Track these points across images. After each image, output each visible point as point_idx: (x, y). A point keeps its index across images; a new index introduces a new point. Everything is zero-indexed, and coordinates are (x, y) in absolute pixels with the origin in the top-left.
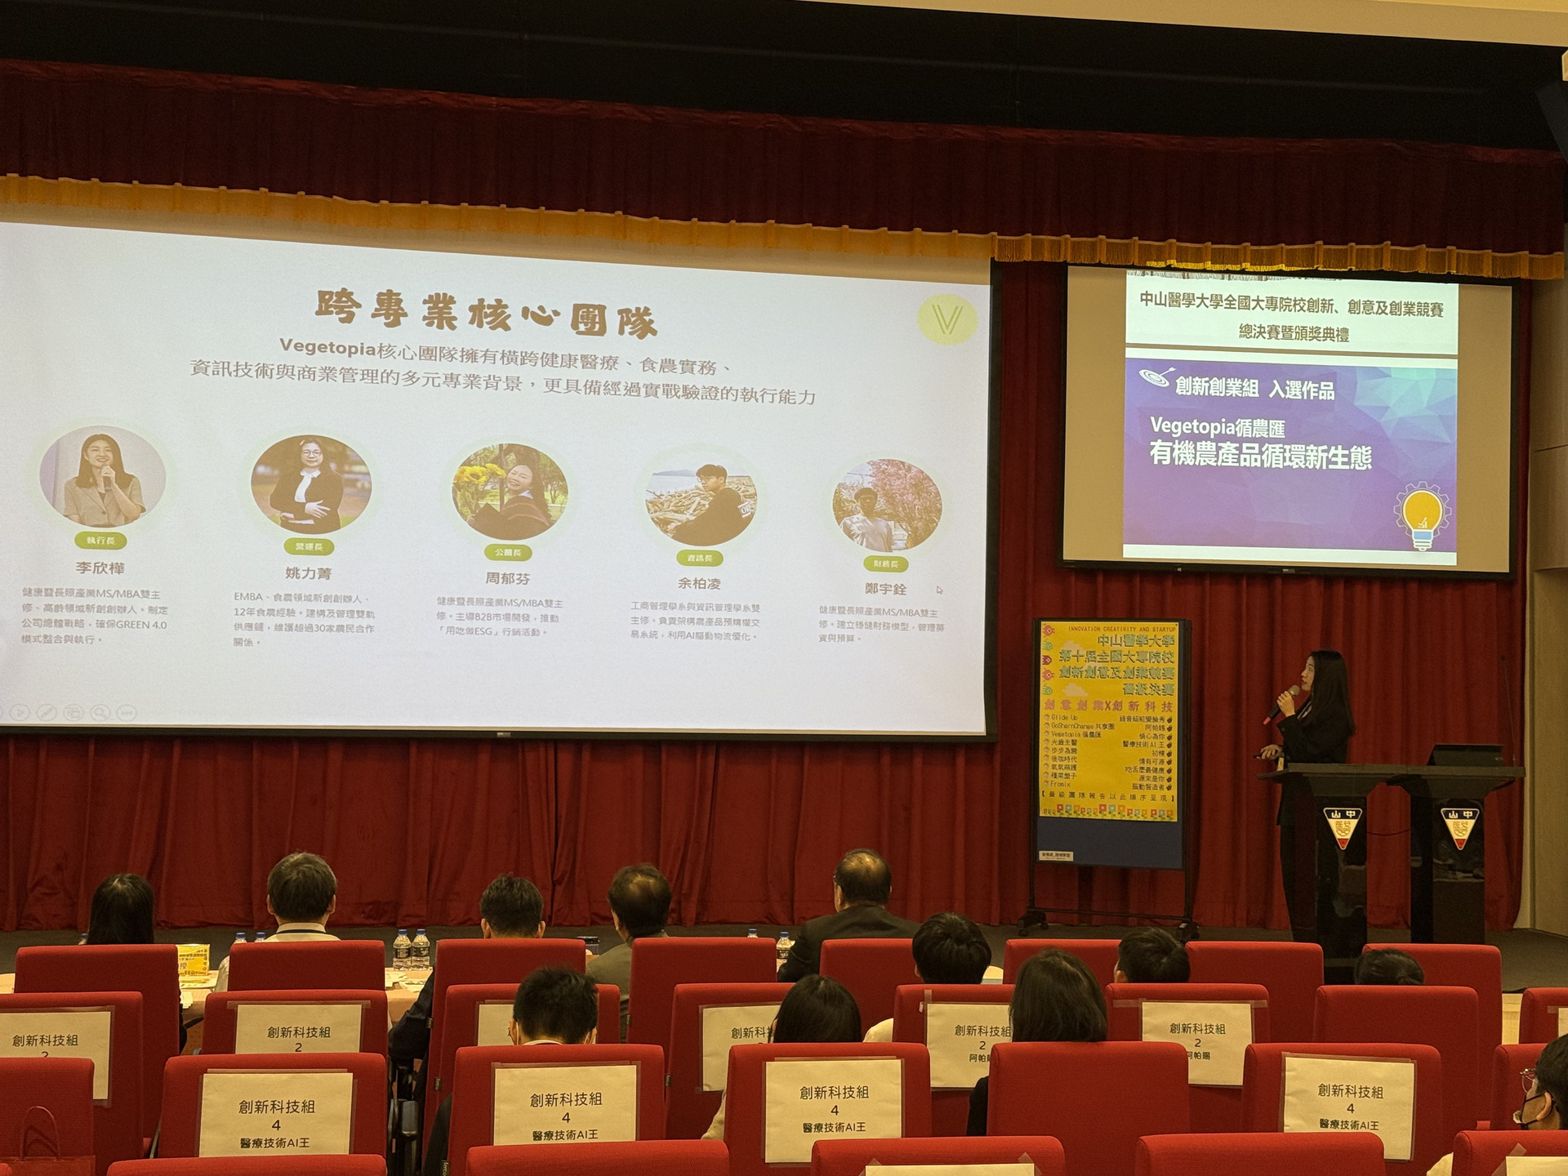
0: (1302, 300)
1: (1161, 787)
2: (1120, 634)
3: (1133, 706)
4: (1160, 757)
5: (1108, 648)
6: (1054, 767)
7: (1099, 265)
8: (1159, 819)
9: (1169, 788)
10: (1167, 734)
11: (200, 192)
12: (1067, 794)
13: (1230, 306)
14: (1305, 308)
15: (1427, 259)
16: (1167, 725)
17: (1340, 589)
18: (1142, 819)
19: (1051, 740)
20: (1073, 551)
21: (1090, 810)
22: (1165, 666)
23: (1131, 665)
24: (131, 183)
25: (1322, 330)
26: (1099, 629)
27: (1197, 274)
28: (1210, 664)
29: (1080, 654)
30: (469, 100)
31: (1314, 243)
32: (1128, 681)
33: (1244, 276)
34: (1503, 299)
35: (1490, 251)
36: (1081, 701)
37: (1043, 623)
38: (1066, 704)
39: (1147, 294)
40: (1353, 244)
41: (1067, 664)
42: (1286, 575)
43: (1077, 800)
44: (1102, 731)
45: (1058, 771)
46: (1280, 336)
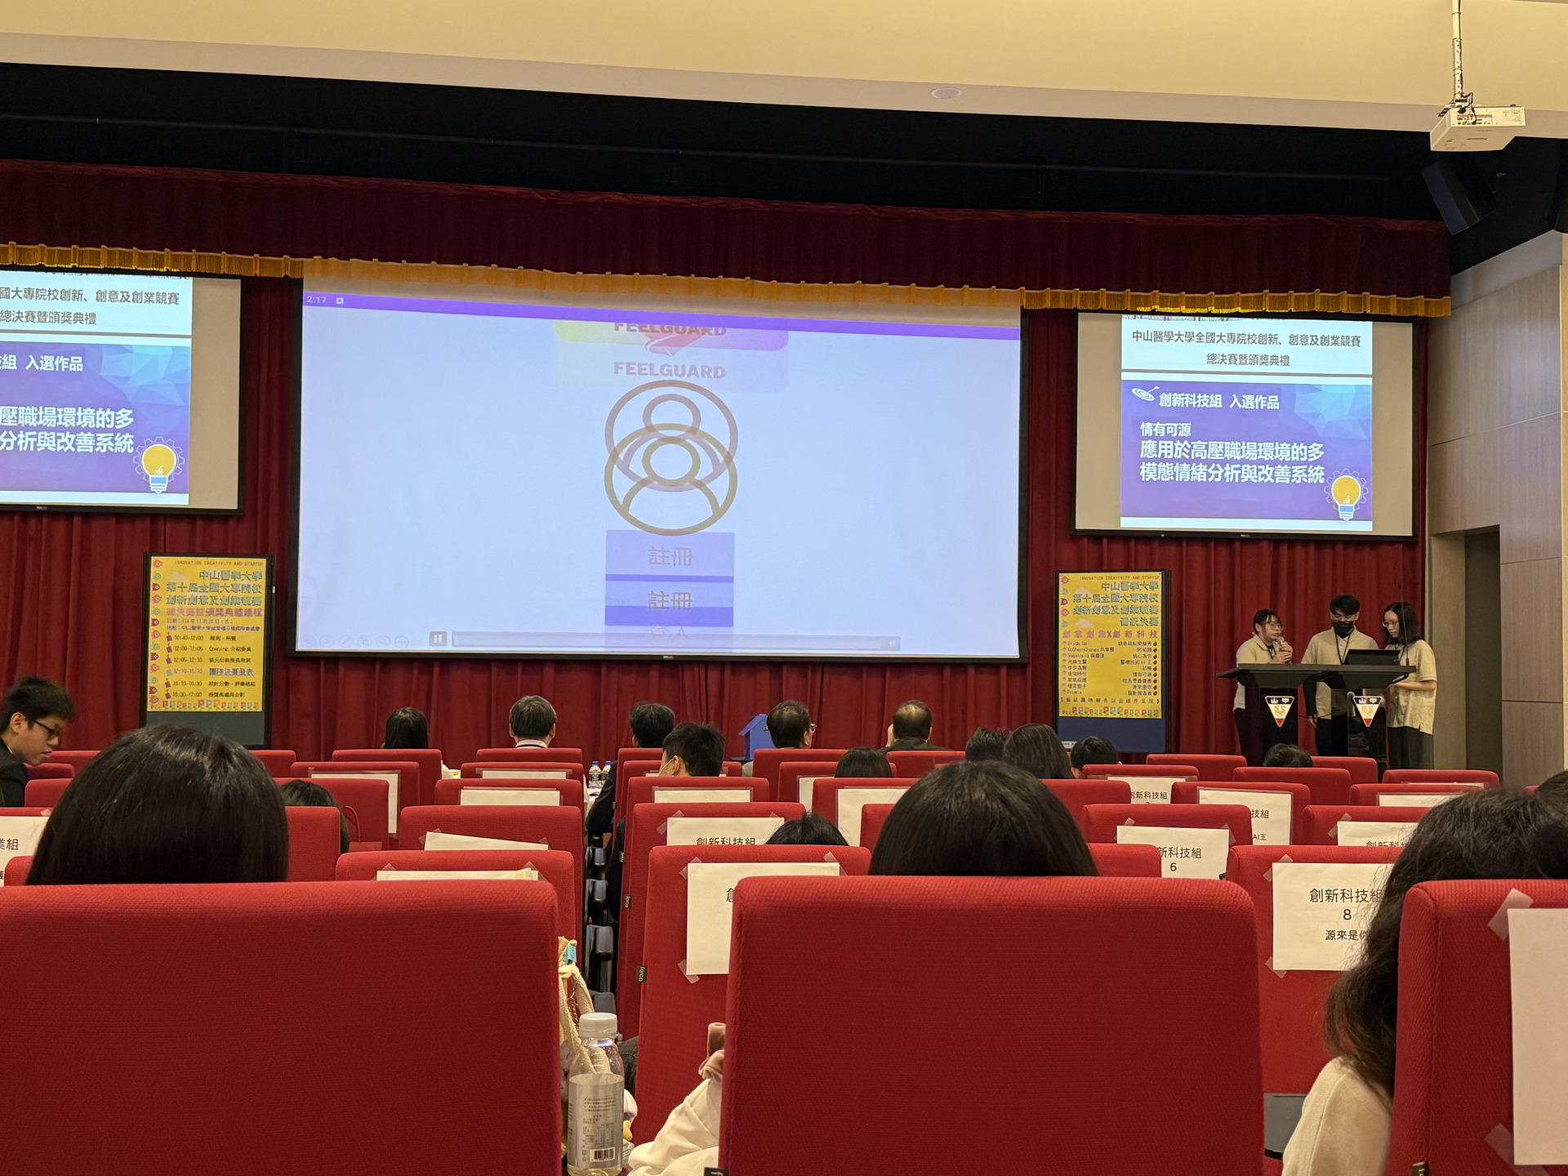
0: (1254, 335)
1: (1149, 693)
2: (1118, 581)
3: (1128, 634)
4: (1148, 671)
5: (1109, 592)
6: (1070, 680)
7: (1101, 311)
8: (1148, 717)
9: (1155, 694)
10: (1153, 654)
11: (448, 268)
12: (1079, 700)
13: (1200, 340)
14: (1257, 341)
15: (1348, 302)
16: (1153, 648)
17: (1284, 549)
18: (1135, 717)
19: (1067, 662)
20: (1082, 522)
21: (1097, 711)
22: (1152, 604)
23: (1126, 604)
24: (400, 262)
25: (1269, 358)
26: (1102, 578)
27: (1173, 317)
28: (1187, 606)
29: (1089, 596)
30: (639, 198)
31: (1262, 292)
32: (1125, 616)
33: (1211, 318)
34: (1406, 331)
35: (1395, 296)
36: (1090, 631)
37: (1060, 574)
38: (1078, 634)
39: (1137, 333)
40: (1292, 292)
41: (1079, 604)
42: (1243, 541)
43: (1087, 704)
44: (1104, 653)
45: (1073, 683)
46: (1238, 362)
